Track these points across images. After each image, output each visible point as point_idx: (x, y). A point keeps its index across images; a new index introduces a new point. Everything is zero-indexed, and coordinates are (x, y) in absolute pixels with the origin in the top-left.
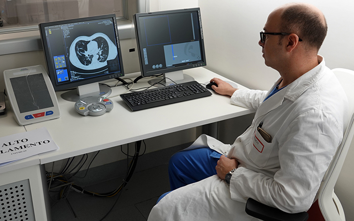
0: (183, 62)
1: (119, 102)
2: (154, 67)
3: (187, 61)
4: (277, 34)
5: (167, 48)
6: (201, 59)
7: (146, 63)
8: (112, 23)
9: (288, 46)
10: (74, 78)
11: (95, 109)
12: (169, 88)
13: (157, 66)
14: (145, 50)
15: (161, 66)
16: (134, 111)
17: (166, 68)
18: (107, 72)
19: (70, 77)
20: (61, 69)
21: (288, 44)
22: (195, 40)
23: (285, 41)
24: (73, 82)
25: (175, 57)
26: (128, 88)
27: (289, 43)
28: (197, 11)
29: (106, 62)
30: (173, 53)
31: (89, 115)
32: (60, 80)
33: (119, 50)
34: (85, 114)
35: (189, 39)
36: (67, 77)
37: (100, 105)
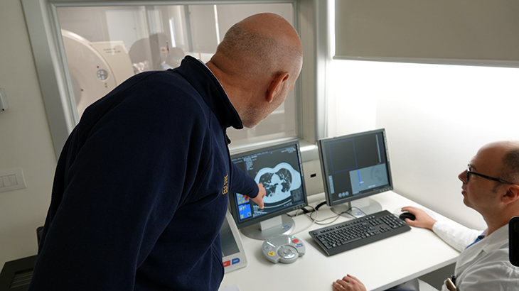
0: (370, 187)
1: (308, 241)
2: (340, 195)
3: (374, 186)
4: (493, 179)
5: (353, 174)
6: (387, 183)
7: (332, 191)
8: (295, 150)
9: (505, 196)
10: (257, 213)
11: (286, 254)
12: (360, 220)
13: (344, 194)
14: (330, 178)
15: (347, 193)
16: (331, 255)
17: (353, 195)
18: (291, 204)
19: (253, 213)
20: (243, 204)
21: (505, 193)
22: (381, 163)
23: (502, 190)
24: (256, 217)
25: (361, 182)
26: (313, 220)
27: (508, 192)
28: (382, 133)
29: (289, 192)
30: (359, 178)
31: (280, 262)
32: (242, 217)
33: (302, 178)
34: (276, 260)
35: (374, 162)
36: (250, 213)
37: (291, 249)
